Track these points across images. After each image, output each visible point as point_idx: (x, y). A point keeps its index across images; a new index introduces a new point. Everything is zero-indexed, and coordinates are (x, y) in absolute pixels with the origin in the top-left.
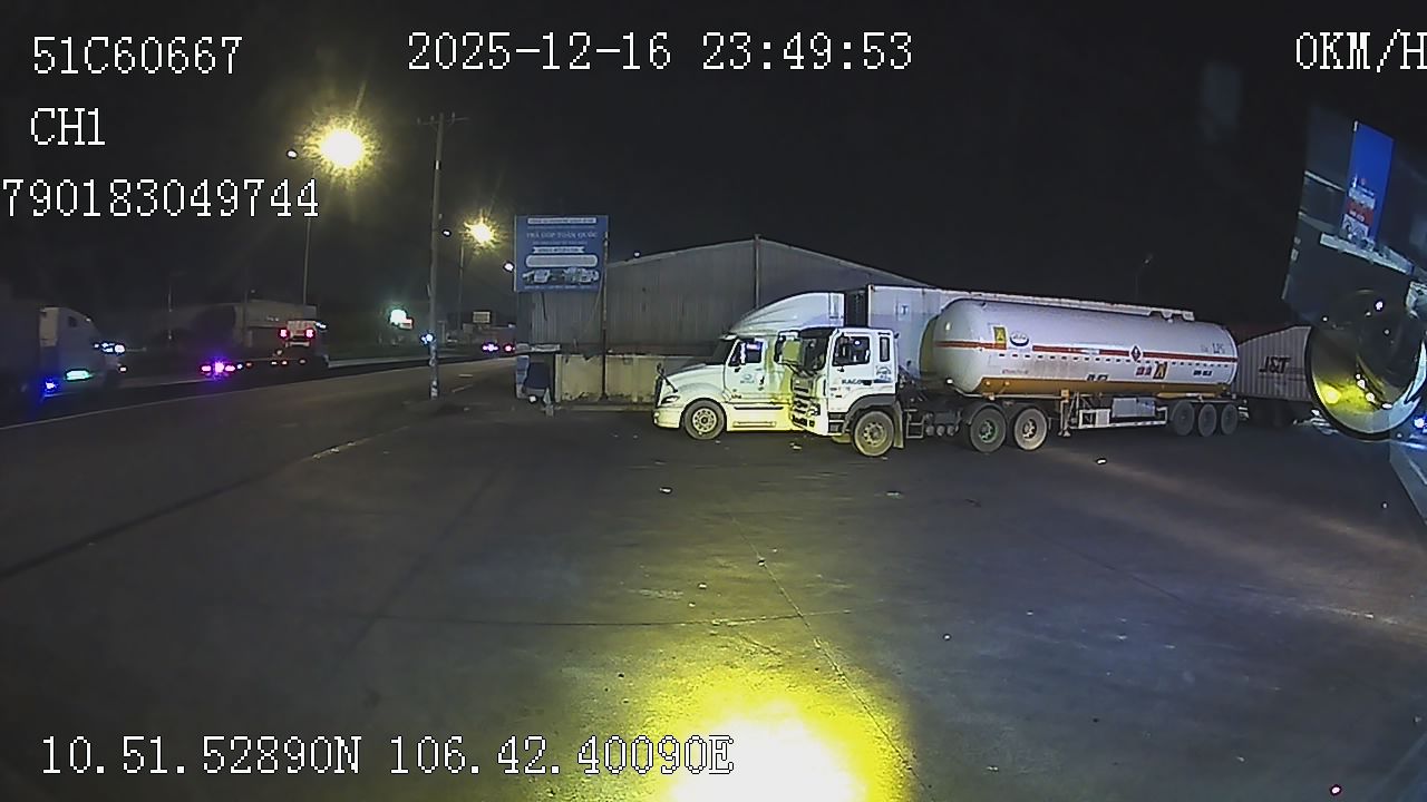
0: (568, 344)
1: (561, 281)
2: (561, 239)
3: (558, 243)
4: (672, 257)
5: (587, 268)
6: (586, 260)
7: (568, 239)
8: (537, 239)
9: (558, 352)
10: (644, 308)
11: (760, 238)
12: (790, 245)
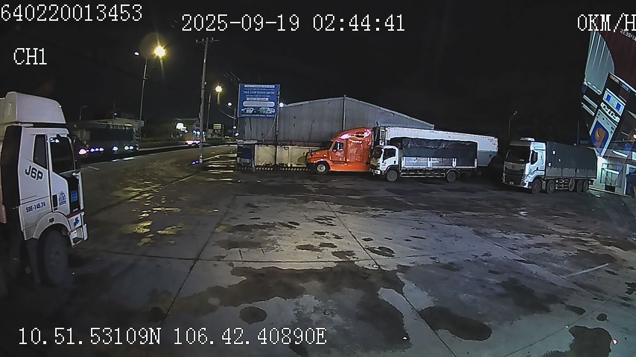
0: (260, 141)
1: (258, 113)
2: (259, 94)
3: (257, 96)
4: (307, 104)
5: (270, 108)
6: (270, 104)
7: (262, 94)
8: (248, 94)
9: (256, 144)
10: (294, 125)
11: (346, 96)
12: (359, 100)
